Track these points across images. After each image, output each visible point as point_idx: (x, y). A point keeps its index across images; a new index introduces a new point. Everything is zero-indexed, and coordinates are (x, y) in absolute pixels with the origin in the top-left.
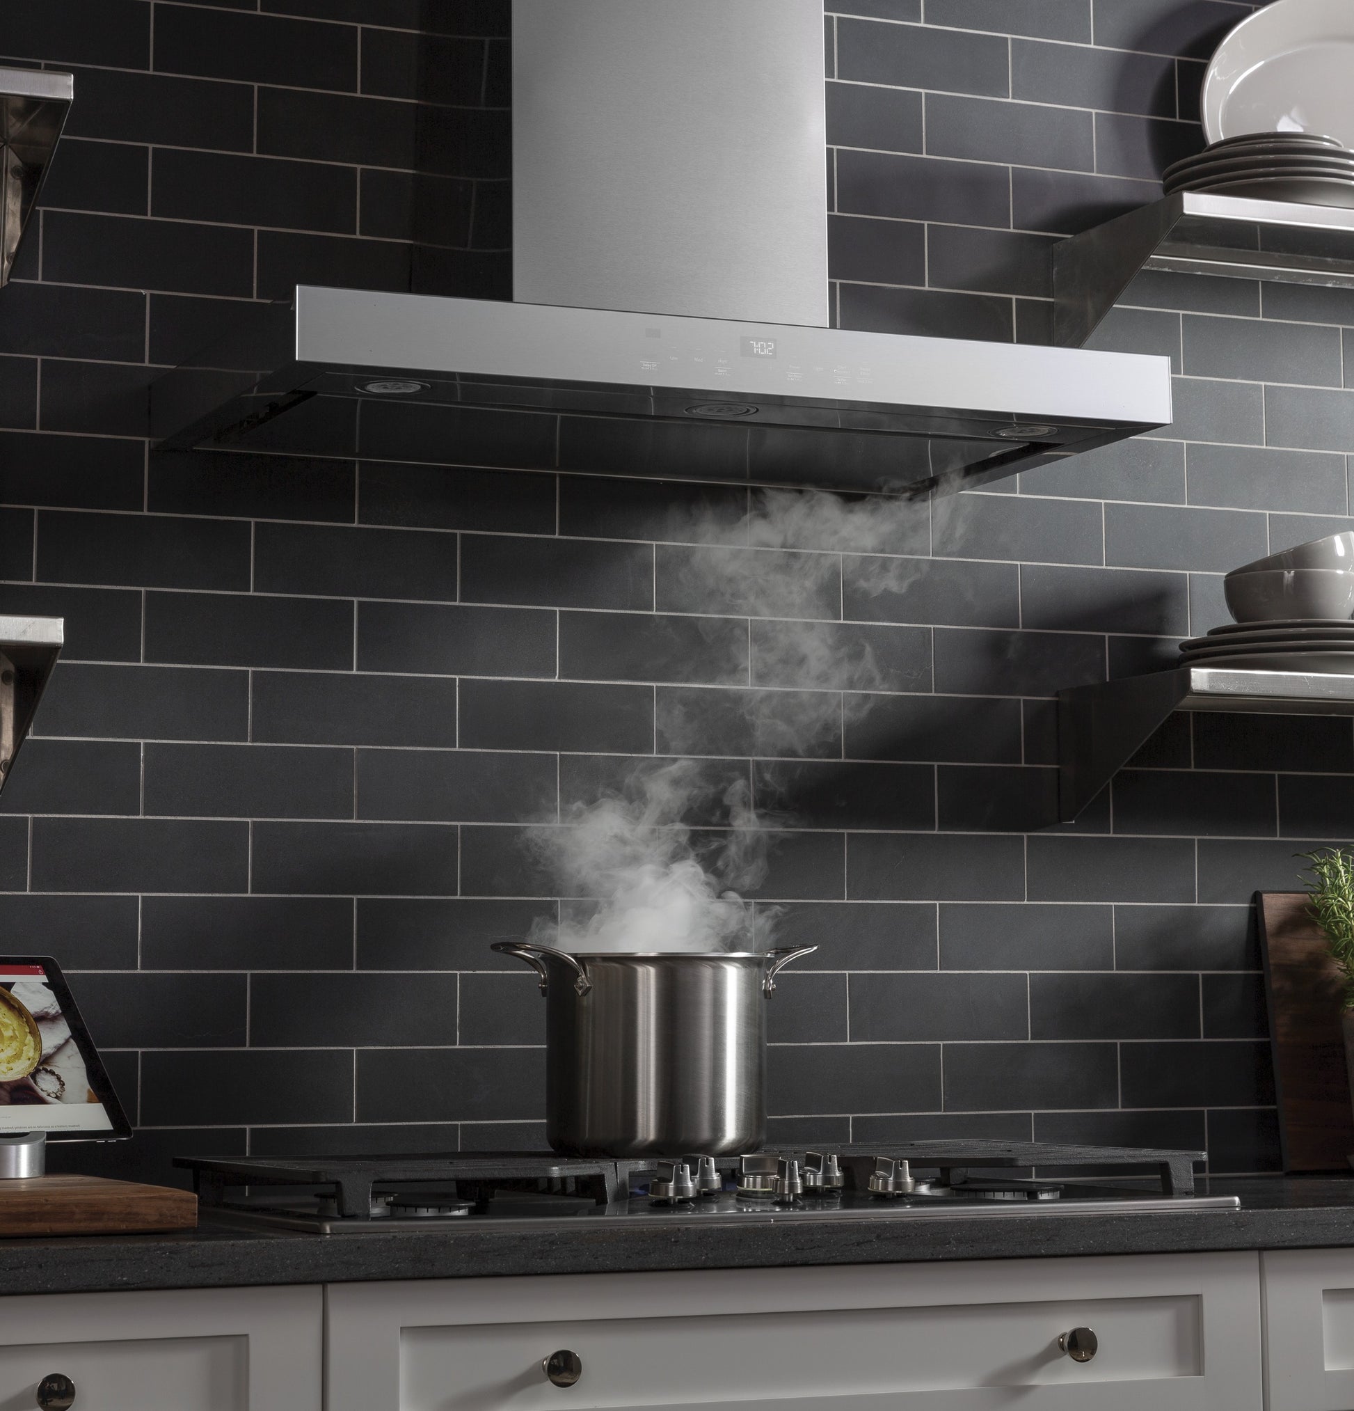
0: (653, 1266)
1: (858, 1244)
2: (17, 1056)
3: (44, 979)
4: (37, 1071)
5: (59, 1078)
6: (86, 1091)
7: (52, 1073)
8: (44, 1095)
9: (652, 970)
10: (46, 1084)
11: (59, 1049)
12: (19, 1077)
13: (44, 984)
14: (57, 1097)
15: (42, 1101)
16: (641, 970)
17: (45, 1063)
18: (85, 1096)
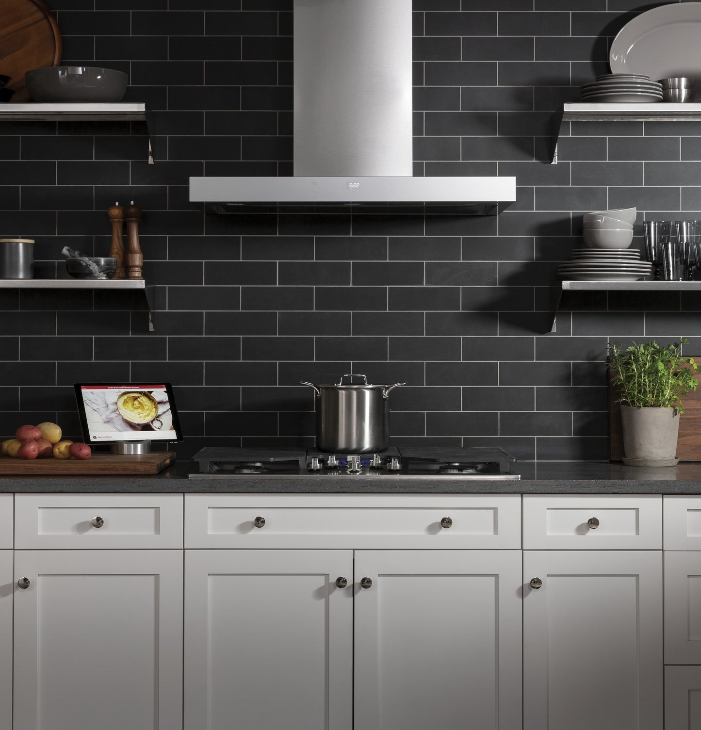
0: (290, 491)
1: (363, 487)
2: (148, 415)
3: (165, 390)
4: (154, 420)
5: (161, 422)
6: (170, 426)
7: (159, 421)
8: (153, 427)
9: (344, 392)
10: (156, 424)
11: (164, 413)
12: (147, 422)
13: (165, 391)
14: (159, 429)
15: (153, 430)
16: (340, 392)
17: (157, 418)
18: (169, 428)
